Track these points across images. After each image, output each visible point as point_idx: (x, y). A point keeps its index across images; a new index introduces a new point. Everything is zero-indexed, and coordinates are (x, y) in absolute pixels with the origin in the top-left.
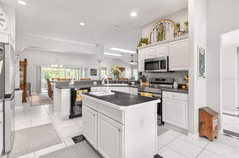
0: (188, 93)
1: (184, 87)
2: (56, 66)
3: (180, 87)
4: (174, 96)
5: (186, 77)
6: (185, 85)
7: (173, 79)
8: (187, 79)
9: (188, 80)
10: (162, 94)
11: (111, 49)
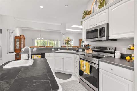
0: (133, 70)
1: (128, 58)
2: (39, 38)
3: (123, 57)
4: (112, 70)
5: (131, 46)
6: (130, 57)
7: (116, 48)
8: (132, 48)
9: (133, 50)
10: (99, 64)
11: (72, 26)
